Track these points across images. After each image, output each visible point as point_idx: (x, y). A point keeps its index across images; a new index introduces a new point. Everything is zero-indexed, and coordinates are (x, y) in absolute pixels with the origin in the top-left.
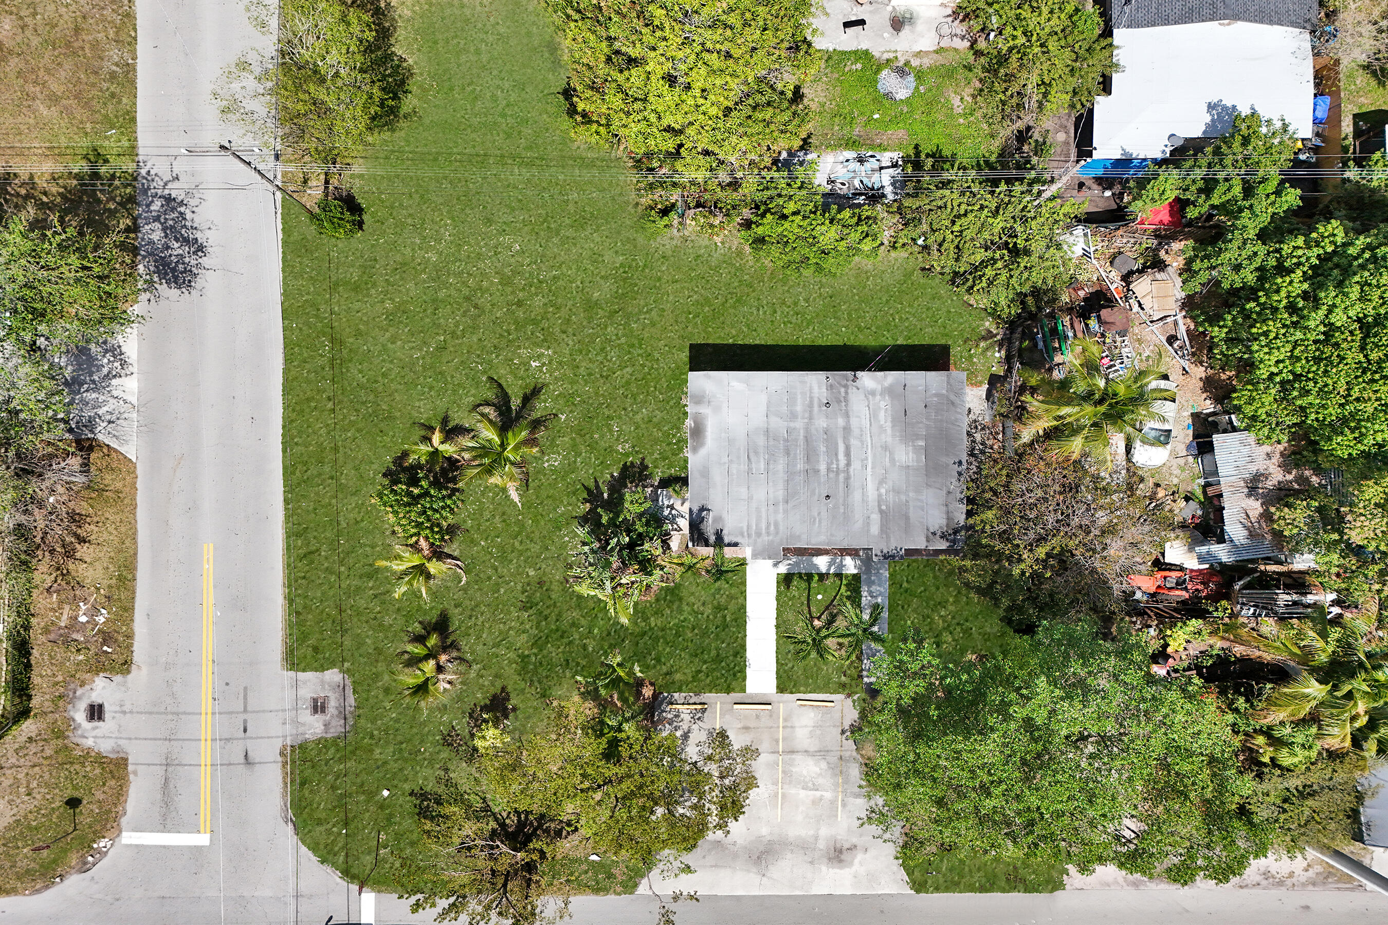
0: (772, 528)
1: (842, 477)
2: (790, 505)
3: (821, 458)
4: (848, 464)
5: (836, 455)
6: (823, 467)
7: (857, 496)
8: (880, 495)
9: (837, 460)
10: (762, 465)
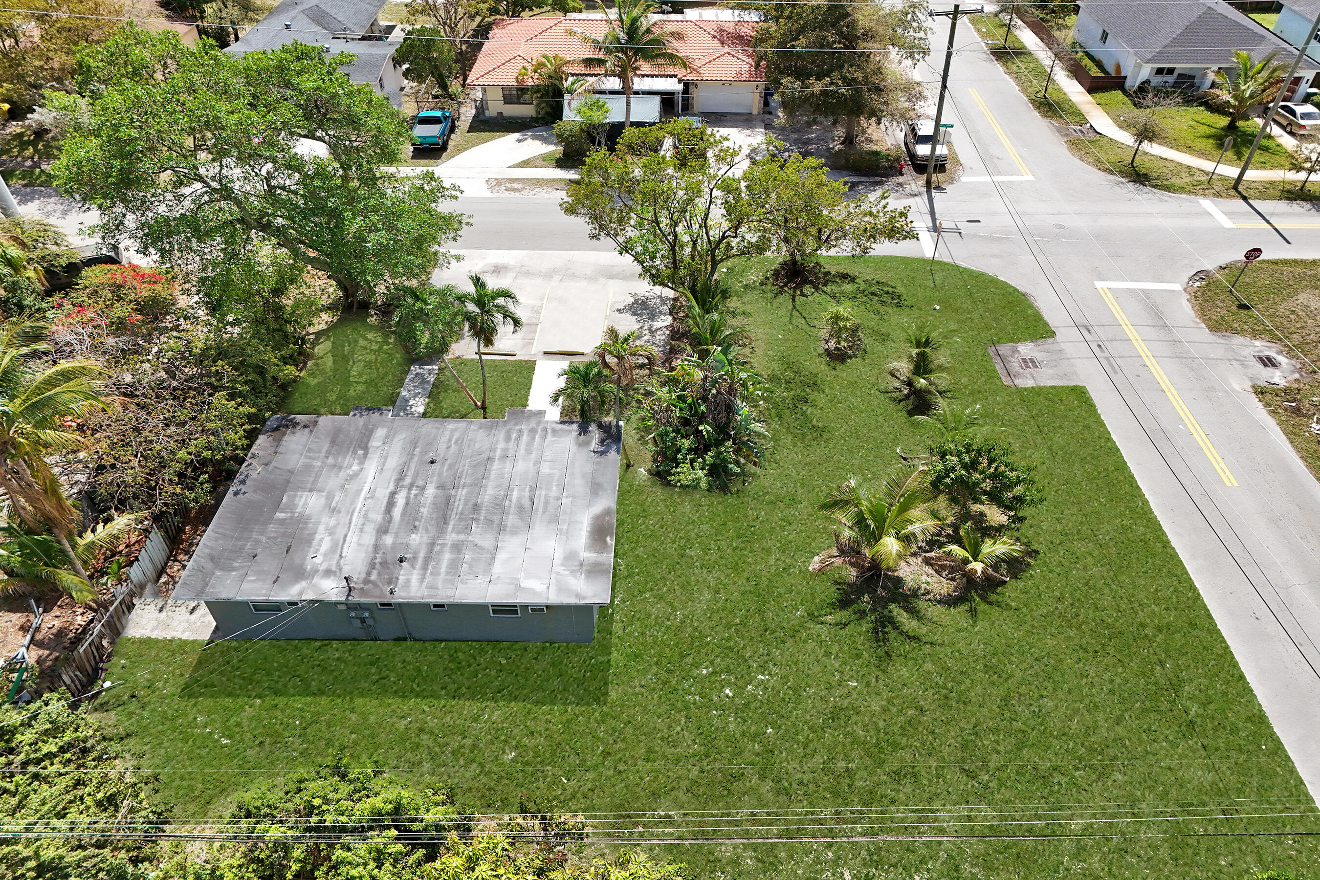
0: (514, 436)
1: (408, 480)
2: (485, 456)
3: (429, 501)
4: (393, 494)
5: (407, 504)
6: (431, 491)
7: (393, 462)
8: (361, 463)
9: (408, 499)
10: (515, 494)
